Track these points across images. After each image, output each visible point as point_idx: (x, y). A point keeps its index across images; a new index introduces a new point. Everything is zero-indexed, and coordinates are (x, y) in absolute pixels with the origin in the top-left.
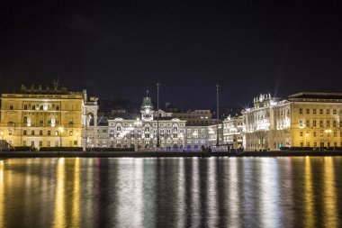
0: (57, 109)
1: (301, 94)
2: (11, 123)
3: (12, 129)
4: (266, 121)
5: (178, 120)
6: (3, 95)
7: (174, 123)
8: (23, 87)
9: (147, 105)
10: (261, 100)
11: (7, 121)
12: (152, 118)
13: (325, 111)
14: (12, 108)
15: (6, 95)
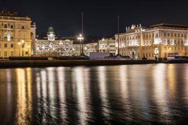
0: (12, 27)
1: (162, 24)
4: (136, 40)
5: (68, 41)
7: (66, 42)
9: (52, 31)
10: (133, 28)
12: (54, 39)
13: (177, 35)
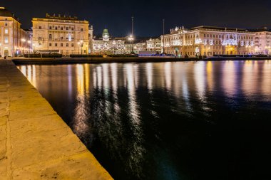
0: (73, 29)
1: (202, 26)
2: (40, 38)
3: (41, 42)
4: (179, 41)
5: (121, 41)
6: (34, 19)
7: (119, 42)
8: (47, 15)
9: (106, 33)
10: (176, 29)
11: (37, 37)
12: (108, 40)
13: (216, 36)
14: (40, 28)
15: (36, 19)
